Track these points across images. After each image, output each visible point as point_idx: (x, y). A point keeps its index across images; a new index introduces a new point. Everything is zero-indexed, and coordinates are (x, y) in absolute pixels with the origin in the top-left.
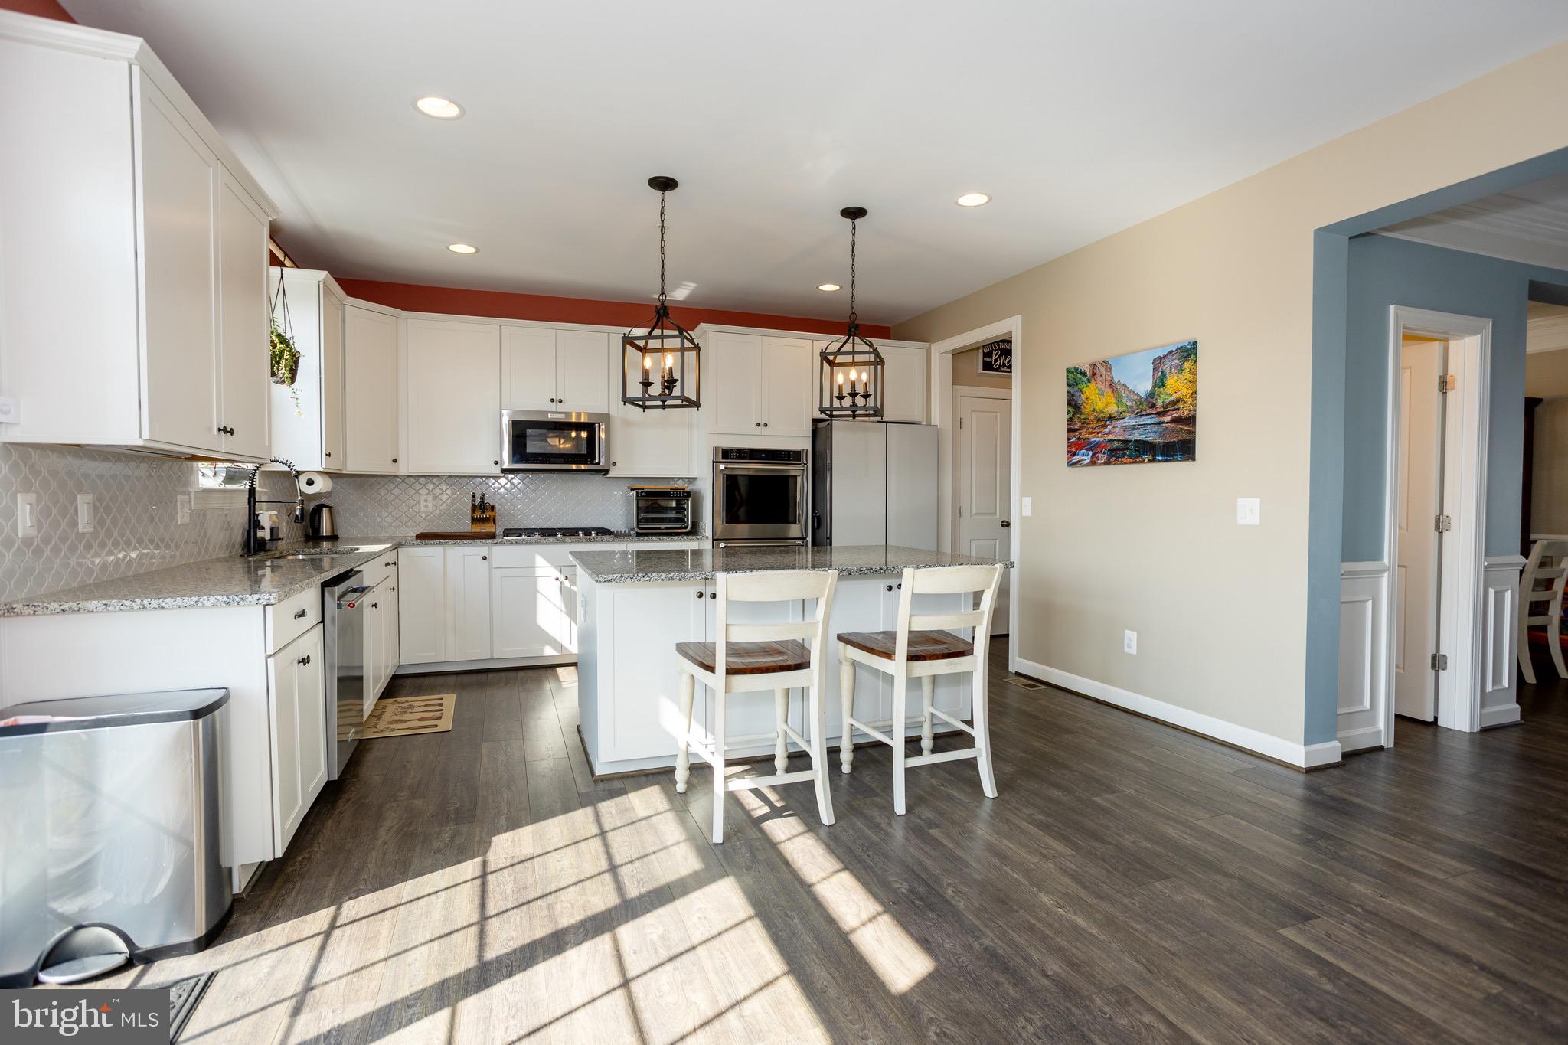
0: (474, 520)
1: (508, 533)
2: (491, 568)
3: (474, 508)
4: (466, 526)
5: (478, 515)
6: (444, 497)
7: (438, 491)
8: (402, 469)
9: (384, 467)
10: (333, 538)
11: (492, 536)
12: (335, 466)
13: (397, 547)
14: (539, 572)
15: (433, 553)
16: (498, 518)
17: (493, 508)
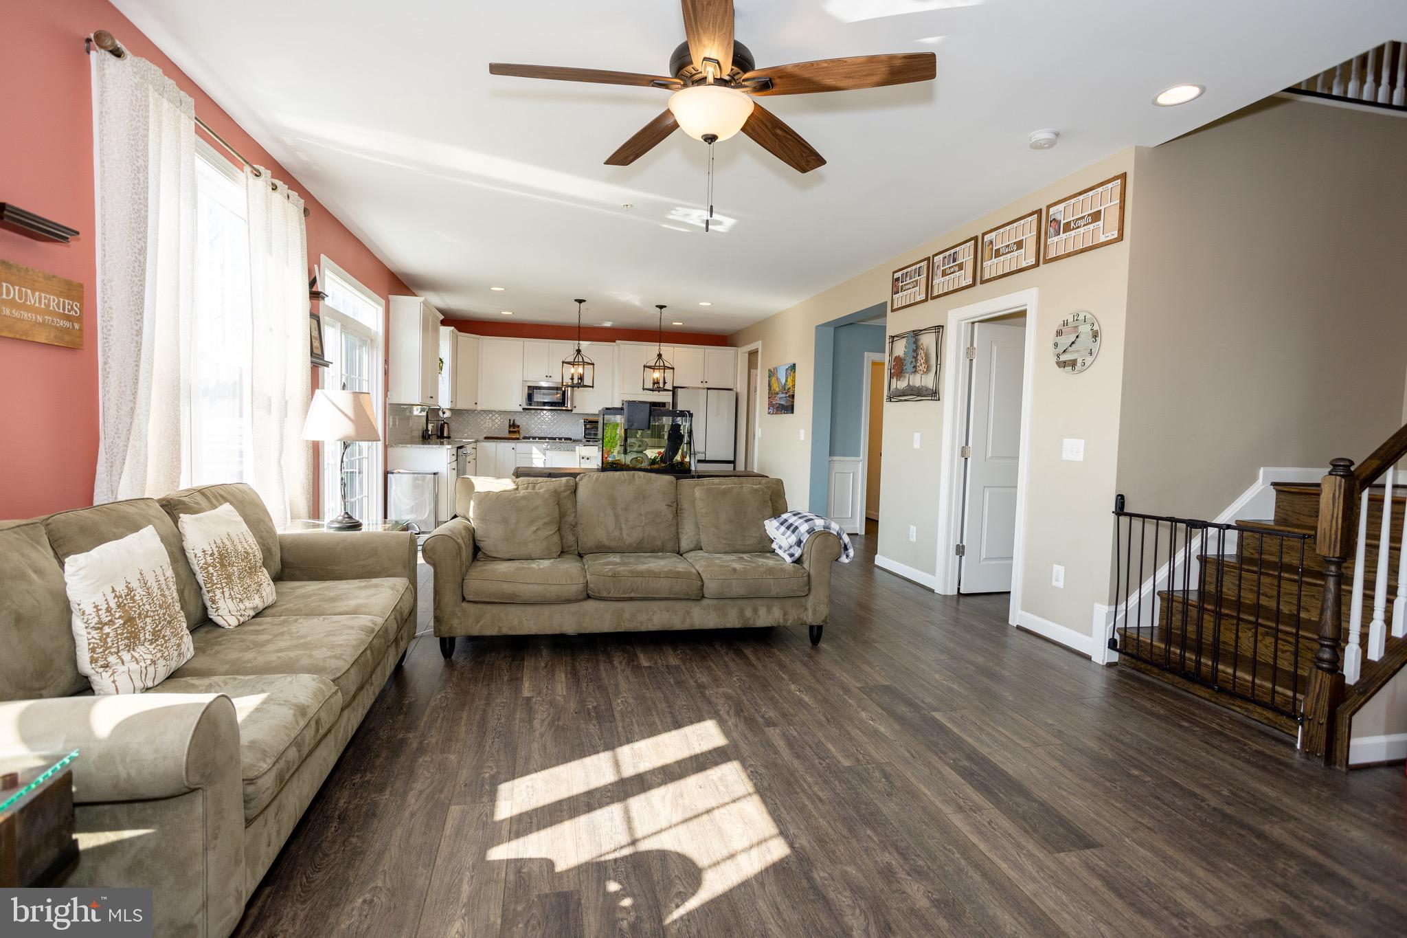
0: (510, 432)
1: (525, 438)
2: (516, 453)
3: (510, 426)
4: (507, 435)
5: (511, 430)
6: (497, 421)
7: (494, 418)
8: (479, 408)
9: (470, 406)
10: (449, 437)
11: (518, 439)
12: (454, 407)
13: (476, 442)
14: (534, 456)
15: (491, 445)
16: (521, 431)
17: (518, 426)
